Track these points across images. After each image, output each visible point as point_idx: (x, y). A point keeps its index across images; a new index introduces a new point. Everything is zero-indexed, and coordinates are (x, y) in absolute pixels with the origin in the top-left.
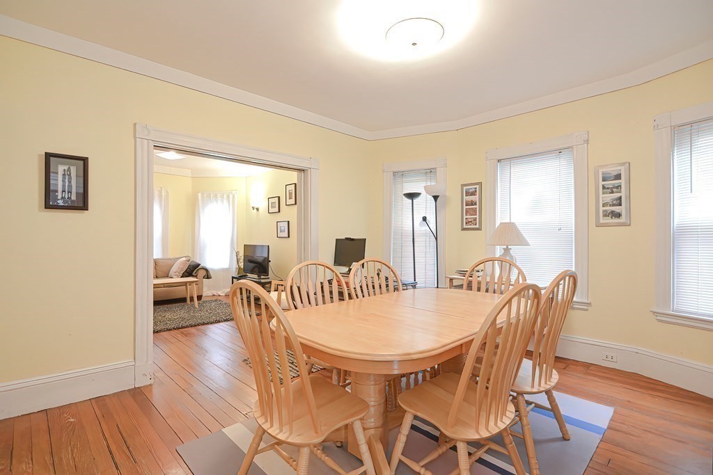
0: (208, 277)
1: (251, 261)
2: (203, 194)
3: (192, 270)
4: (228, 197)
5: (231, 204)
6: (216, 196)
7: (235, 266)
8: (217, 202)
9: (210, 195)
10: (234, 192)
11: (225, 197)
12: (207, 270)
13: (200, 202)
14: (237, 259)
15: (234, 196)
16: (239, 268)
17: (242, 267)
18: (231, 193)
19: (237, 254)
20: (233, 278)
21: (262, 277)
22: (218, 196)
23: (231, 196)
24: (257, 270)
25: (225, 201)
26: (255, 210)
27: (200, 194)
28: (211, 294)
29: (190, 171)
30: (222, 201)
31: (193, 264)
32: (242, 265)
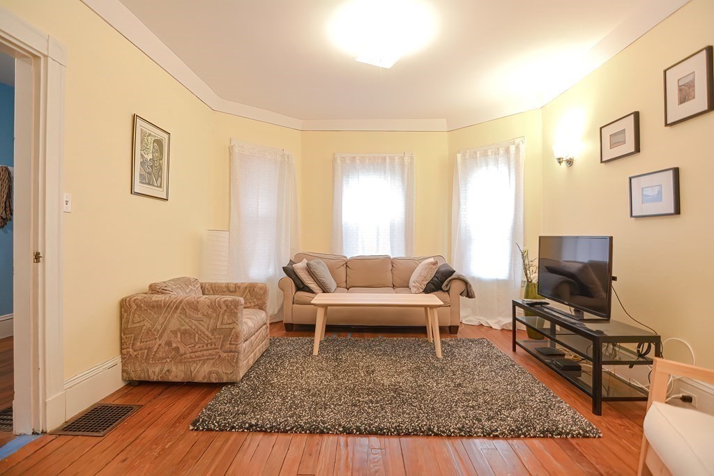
0: (469, 294)
1: (552, 270)
2: (464, 155)
3: (441, 281)
4: (507, 151)
5: (512, 163)
6: (485, 154)
7: (520, 277)
8: (487, 165)
9: (476, 153)
10: (517, 141)
11: (501, 151)
12: (466, 283)
13: (459, 167)
14: (524, 265)
15: (517, 148)
16: (529, 282)
17: (535, 281)
18: (514, 143)
19: (524, 256)
20: (515, 304)
21: (587, 315)
22: (490, 153)
23: (512, 148)
24: (566, 289)
25: (502, 160)
26: (564, 164)
27: (459, 156)
28: (476, 323)
29: (445, 120)
30: (497, 160)
31: (443, 269)
32: (534, 277)
